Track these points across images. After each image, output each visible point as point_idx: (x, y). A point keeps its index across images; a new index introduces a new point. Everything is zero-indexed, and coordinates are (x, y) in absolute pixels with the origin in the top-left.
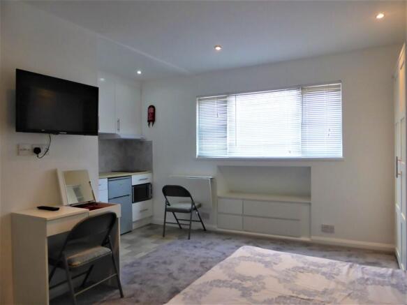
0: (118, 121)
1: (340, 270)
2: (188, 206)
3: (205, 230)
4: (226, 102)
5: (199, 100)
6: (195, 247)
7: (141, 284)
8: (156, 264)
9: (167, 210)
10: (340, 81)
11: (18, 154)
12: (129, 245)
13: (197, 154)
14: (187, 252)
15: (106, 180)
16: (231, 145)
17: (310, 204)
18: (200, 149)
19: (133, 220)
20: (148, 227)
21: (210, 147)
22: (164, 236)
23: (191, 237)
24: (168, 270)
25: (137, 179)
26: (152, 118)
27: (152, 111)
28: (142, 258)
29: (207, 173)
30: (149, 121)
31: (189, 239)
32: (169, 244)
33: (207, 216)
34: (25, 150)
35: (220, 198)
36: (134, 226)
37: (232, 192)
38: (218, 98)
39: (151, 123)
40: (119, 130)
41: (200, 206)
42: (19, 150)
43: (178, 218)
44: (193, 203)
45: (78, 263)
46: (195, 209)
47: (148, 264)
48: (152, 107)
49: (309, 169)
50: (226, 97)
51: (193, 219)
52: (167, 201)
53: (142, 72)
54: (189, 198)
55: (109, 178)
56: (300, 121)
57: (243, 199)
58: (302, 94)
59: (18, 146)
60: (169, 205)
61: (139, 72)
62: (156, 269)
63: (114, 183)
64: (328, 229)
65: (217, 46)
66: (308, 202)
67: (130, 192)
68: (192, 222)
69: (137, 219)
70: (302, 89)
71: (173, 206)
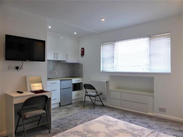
0: (67, 55)
1: (144, 133)
2: (94, 94)
3: (103, 105)
4: (114, 45)
5: (103, 45)
6: (95, 113)
7: (61, 128)
8: (72, 120)
9: (86, 95)
10: (170, 32)
11: (9, 69)
12: (67, 110)
13: (101, 70)
14: (89, 115)
15: (60, 80)
16: (116, 66)
17: (153, 96)
18: (103, 67)
19: (73, 99)
20: (79, 102)
21: (107, 67)
22: (84, 107)
23: (95, 108)
24: (76, 123)
25: (75, 81)
26: (83, 54)
27: (83, 50)
28: (68, 116)
29: (105, 79)
30: (81, 55)
31: (94, 109)
32: (84, 111)
33: (104, 99)
34: (12, 68)
35: (111, 91)
36: (73, 102)
37: (118, 88)
38: (110, 43)
39: (82, 56)
40: (67, 59)
41: (101, 94)
42: (9, 68)
43: (92, 99)
44: (97, 93)
45: (27, 116)
46: (98, 95)
47: (70, 119)
48: (83, 48)
49: (153, 78)
50: (114, 43)
51: (96, 100)
52: (86, 91)
53: (76, 33)
54: (95, 90)
55: (61, 80)
56: (149, 54)
57: (121, 92)
58: (150, 39)
59: (9, 66)
60: (87, 93)
61: (75, 33)
62: (71, 122)
63: (63, 82)
64: (162, 110)
65: (102, 19)
66: (152, 95)
67: (71, 86)
68: (96, 101)
69: (74, 99)
70: (150, 37)
71: (89, 94)
